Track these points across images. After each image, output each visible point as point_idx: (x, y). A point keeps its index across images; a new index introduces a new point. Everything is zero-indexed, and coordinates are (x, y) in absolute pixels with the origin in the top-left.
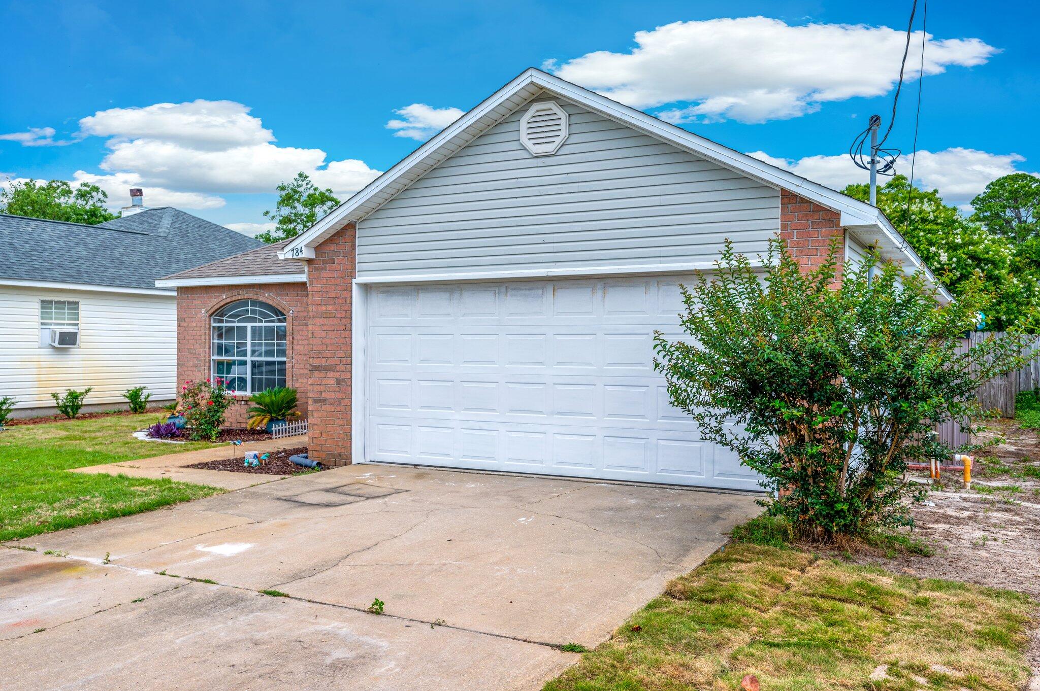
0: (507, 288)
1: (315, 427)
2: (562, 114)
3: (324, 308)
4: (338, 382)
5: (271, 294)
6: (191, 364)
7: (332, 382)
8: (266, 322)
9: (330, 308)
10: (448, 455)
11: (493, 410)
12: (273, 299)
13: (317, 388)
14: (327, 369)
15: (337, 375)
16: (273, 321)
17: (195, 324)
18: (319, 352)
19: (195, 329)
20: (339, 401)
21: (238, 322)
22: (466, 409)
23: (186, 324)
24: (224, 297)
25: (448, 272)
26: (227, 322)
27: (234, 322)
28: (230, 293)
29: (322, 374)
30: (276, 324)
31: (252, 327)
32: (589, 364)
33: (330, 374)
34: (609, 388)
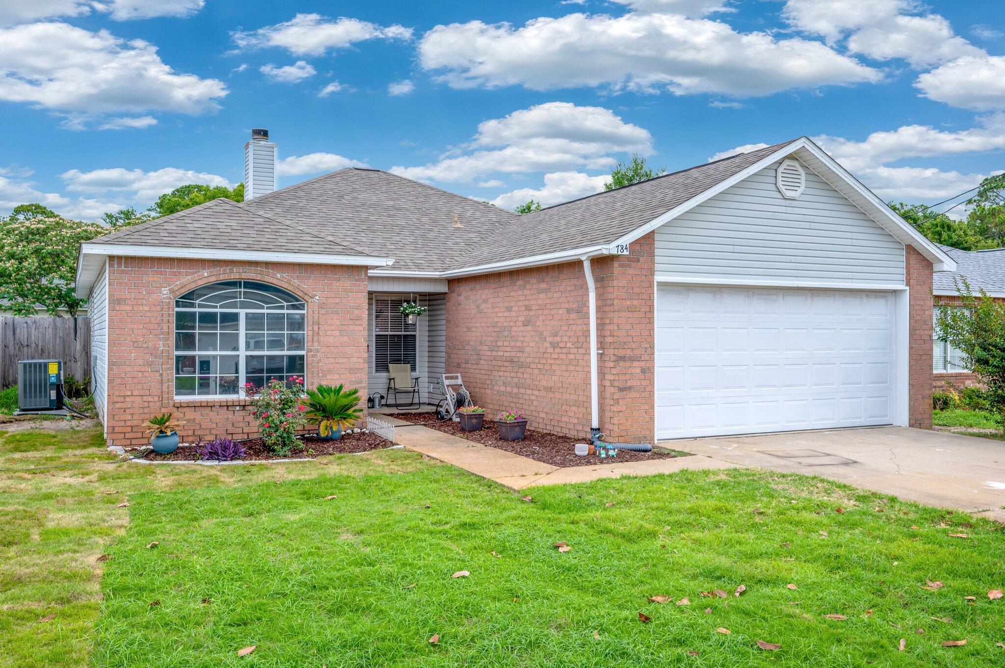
0: (753, 293)
1: (621, 414)
2: (802, 172)
3: (629, 303)
4: (643, 371)
5: (284, 275)
6: (140, 362)
7: (638, 370)
8: (268, 308)
9: (635, 302)
10: (713, 426)
11: (744, 387)
12: (288, 282)
13: (624, 377)
14: (632, 359)
15: (643, 364)
16: (282, 307)
17: (146, 309)
18: (625, 343)
19: (149, 314)
20: (644, 388)
21: (221, 307)
22: (725, 388)
23: (129, 308)
24: (206, 276)
25: (725, 278)
26: (200, 306)
27: (216, 307)
28: (215, 271)
29: (627, 364)
30: (285, 311)
31: (247, 314)
32: (805, 350)
33: (636, 364)
34: (815, 366)
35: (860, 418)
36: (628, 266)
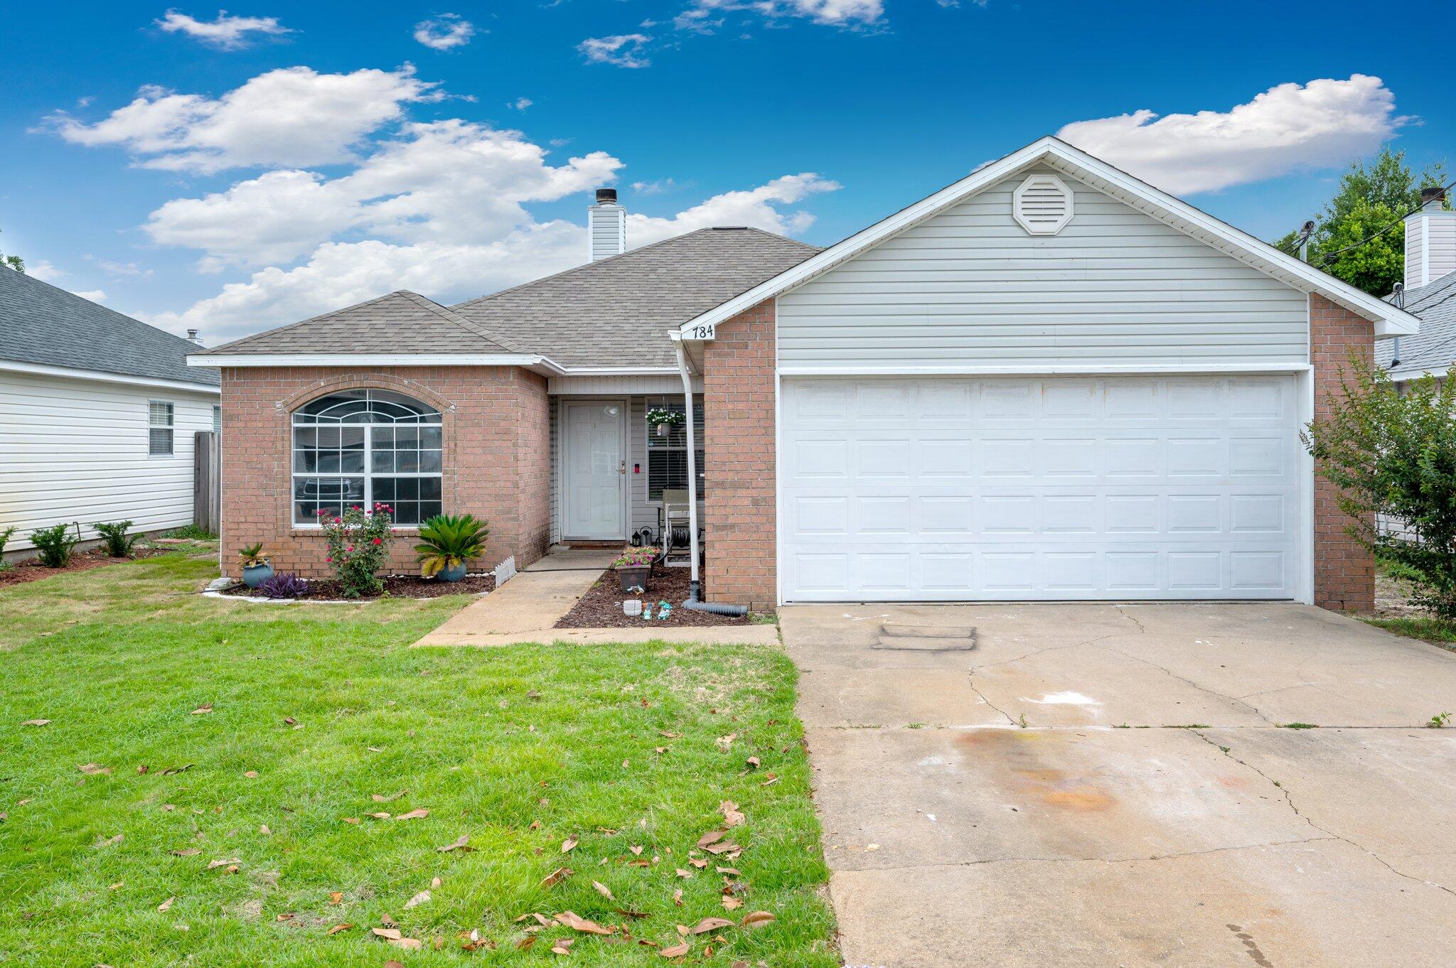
0: (981, 385)
1: (717, 562)
2: (1068, 193)
3: (730, 406)
4: (756, 502)
5: (413, 381)
6: (254, 485)
7: (747, 502)
8: (398, 421)
9: (741, 406)
10: (904, 587)
11: (964, 529)
12: (418, 389)
13: (723, 511)
14: (736, 486)
15: (754, 493)
16: (414, 420)
17: (260, 425)
18: (724, 463)
19: (262, 431)
20: (757, 527)
21: (344, 421)
22: (925, 530)
23: (242, 424)
24: (323, 387)
25: (913, 365)
26: (321, 421)
27: (338, 421)
28: (333, 379)
29: (729, 493)
30: (418, 425)
31: (373, 429)
32: (1089, 472)
33: (744, 492)
34: (1112, 499)
35: (1215, 585)
36: (728, 355)
